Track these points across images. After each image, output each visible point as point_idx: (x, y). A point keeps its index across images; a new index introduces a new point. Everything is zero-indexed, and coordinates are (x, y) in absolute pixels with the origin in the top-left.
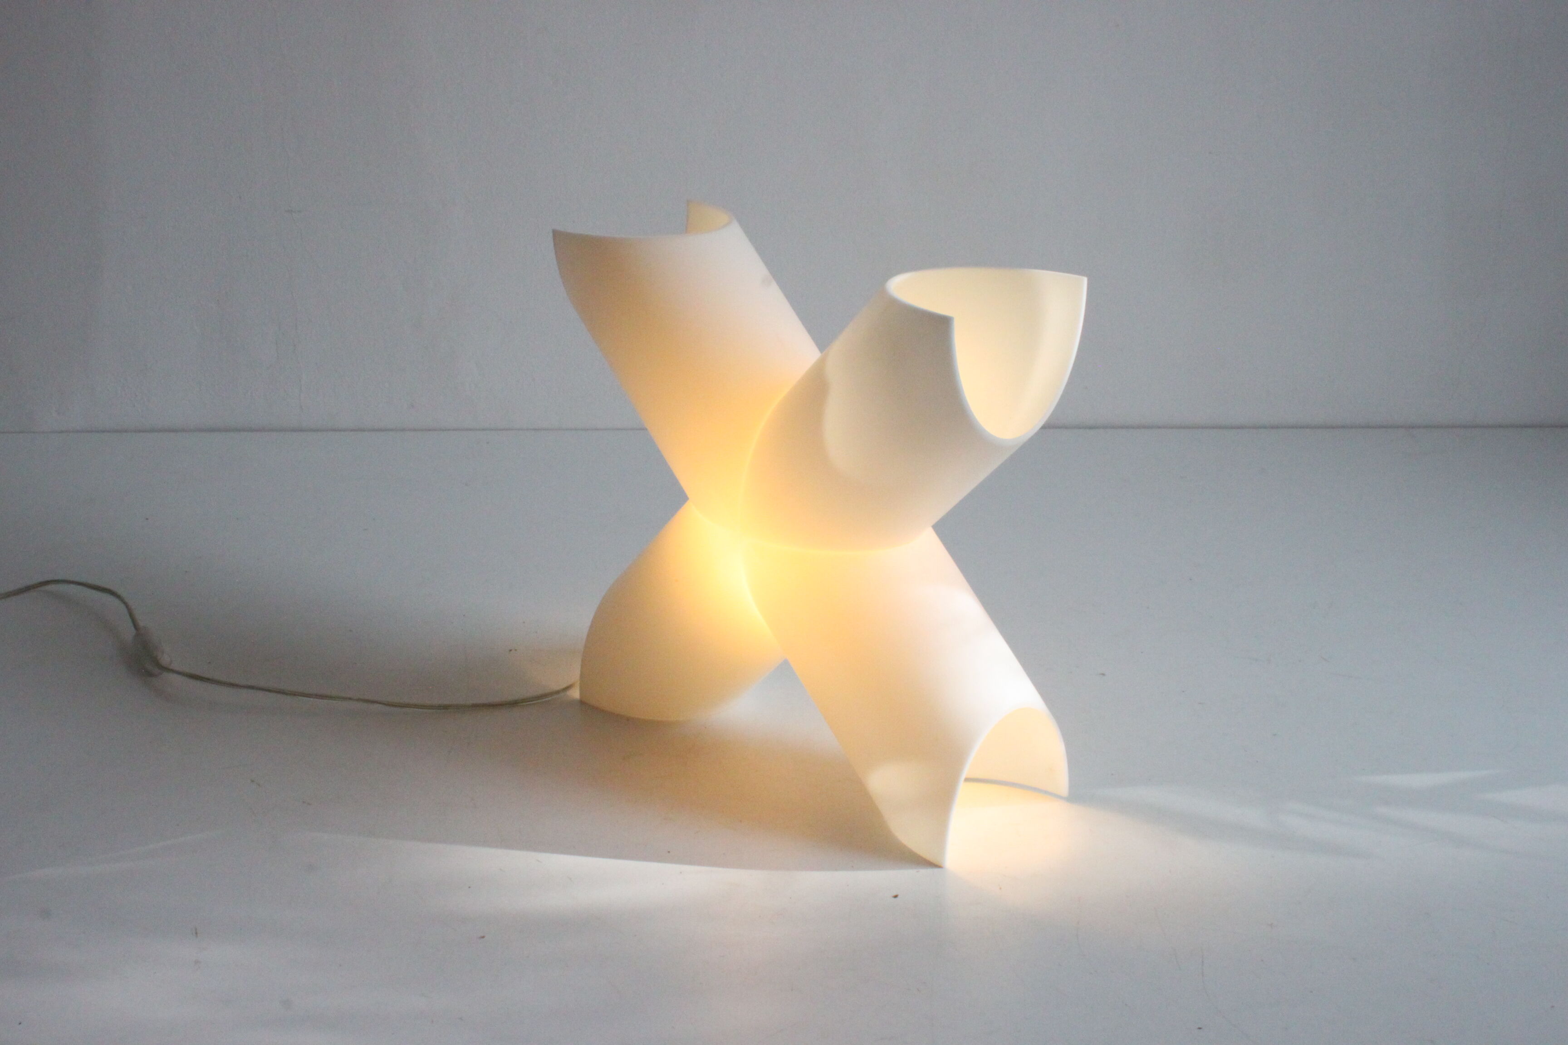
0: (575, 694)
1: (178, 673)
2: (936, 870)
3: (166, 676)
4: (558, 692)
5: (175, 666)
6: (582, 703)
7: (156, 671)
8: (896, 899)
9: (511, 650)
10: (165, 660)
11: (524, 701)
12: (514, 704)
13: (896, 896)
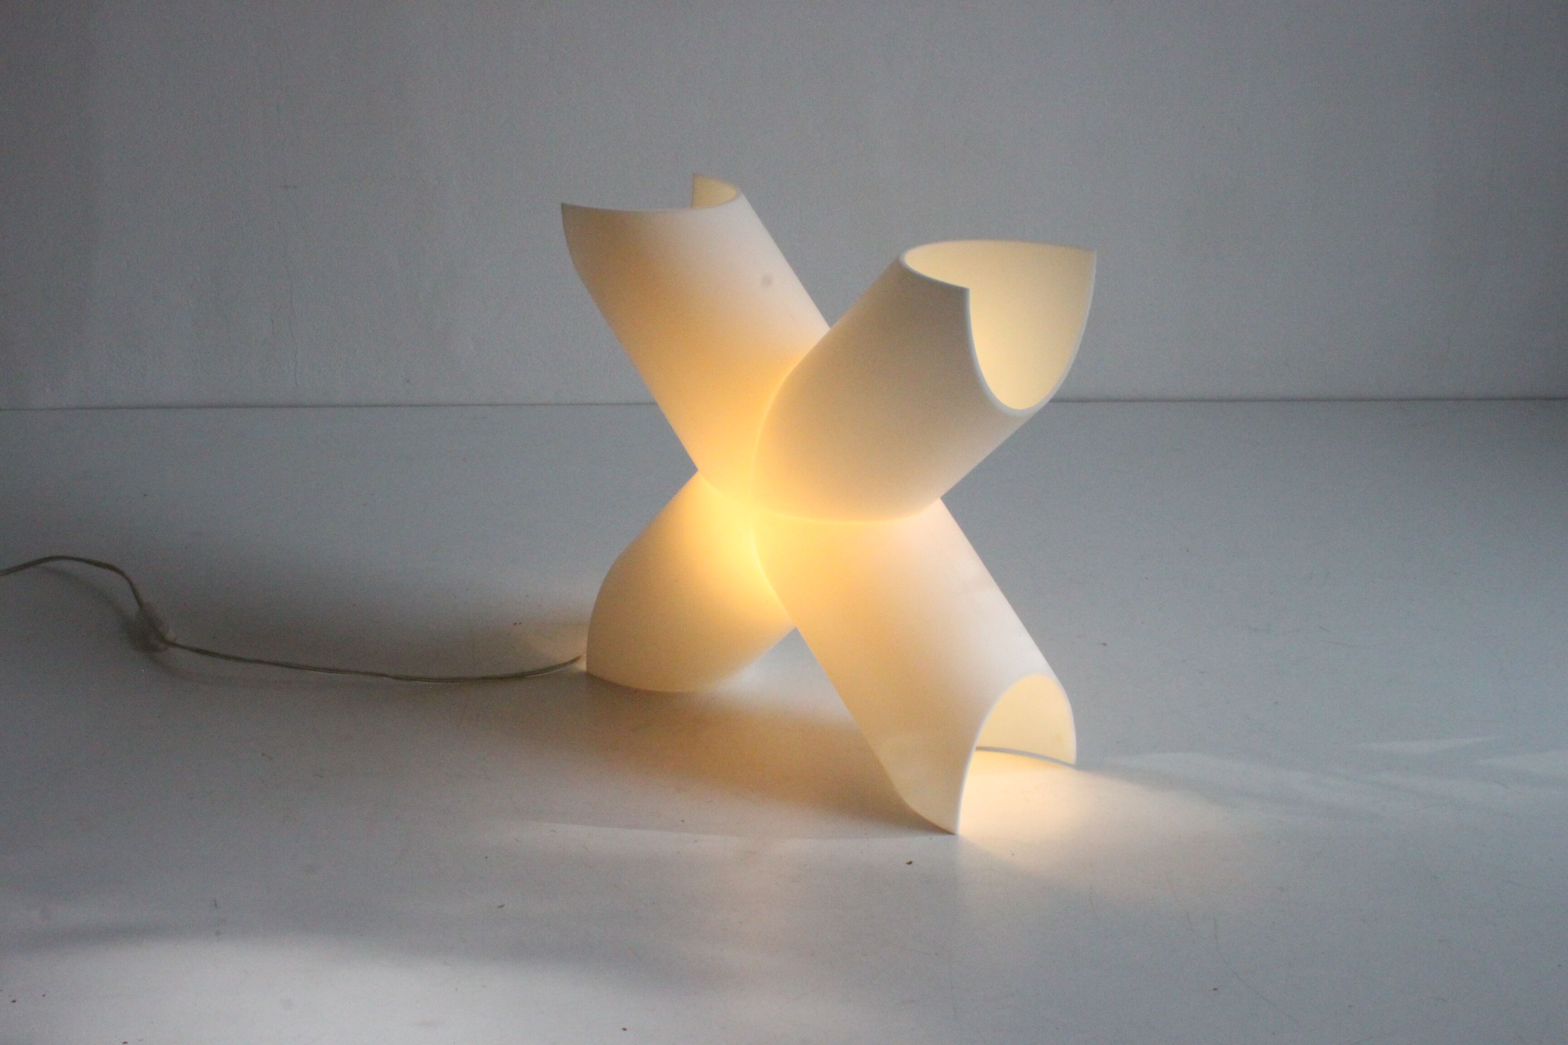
0: (582, 666)
1: (184, 647)
2: (947, 837)
3: (172, 650)
4: (565, 664)
5: (180, 642)
6: (589, 676)
7: (162, 646)
8: (911, 865)
9: (515, 624)
10: (171, 635)
11: (532, 673)
12: (520, 676)
13: (910, 863)
